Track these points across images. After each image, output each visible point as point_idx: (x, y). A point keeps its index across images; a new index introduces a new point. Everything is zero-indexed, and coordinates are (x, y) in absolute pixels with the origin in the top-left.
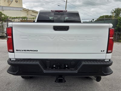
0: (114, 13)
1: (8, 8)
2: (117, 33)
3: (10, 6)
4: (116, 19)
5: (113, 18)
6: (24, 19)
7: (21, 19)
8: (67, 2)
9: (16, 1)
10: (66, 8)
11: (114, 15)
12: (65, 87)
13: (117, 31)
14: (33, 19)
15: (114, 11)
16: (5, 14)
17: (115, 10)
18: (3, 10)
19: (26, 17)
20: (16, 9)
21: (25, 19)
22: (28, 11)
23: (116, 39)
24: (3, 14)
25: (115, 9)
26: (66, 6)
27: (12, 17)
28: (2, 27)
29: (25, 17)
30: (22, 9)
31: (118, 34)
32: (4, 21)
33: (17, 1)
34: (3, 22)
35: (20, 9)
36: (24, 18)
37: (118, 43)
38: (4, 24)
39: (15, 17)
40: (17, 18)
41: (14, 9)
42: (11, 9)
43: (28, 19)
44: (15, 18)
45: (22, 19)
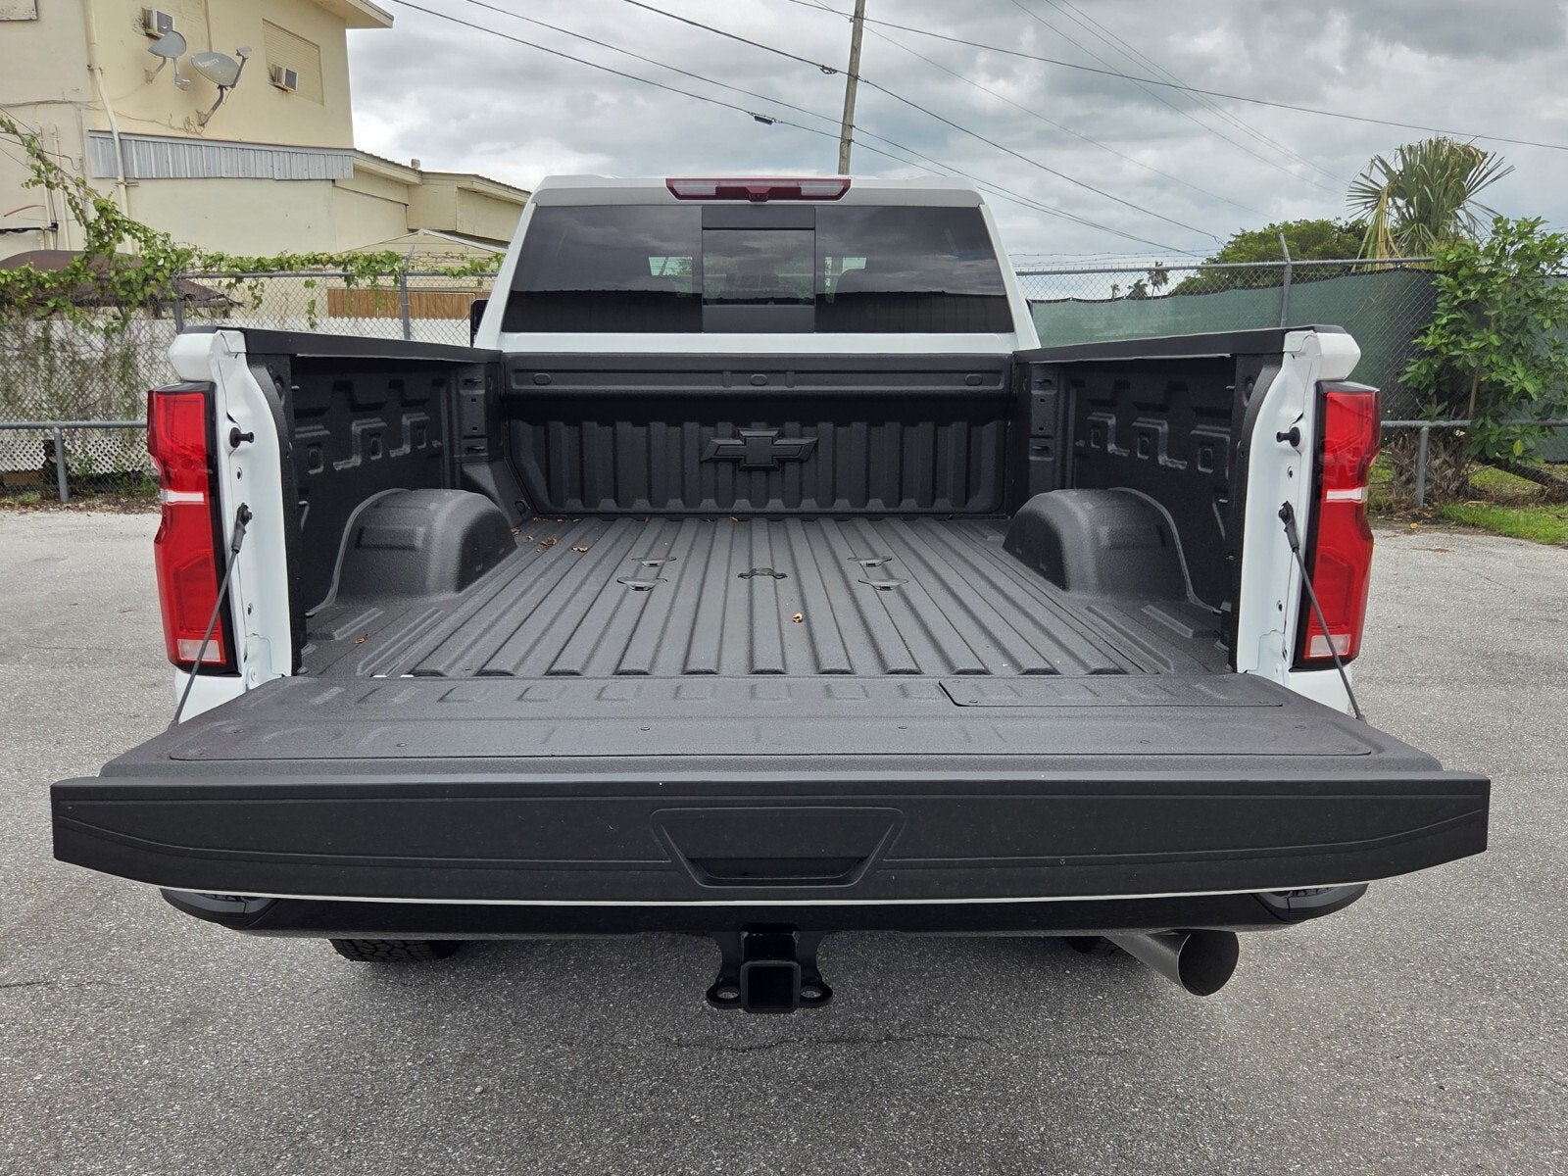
0: (1392, 193)
1: (187, 159)
2: (1425, 425)
3: (209, 132)
4: (1416, 261)
5: (1382, 257)
6: (364, 283)
7: (341, 284)
8: (853, 77)
9: (274, 79)
10: (847, 142)
11: (1392, 220)
12: (836, 1057)
13: (1425, 398)
14: (470, 282)
15: (1389, 173)
16: (157, 226)
17: (1397, 166)
18: (130, 183)
19: (393, 258)
20: (281, 165)
21: (386, 281)
22: (408, 186)
23: (1420, 490)
24: (132, 229)
25: (1405, 152)
26: (848, 126)
27: (233, 253)
28: (115, 368)
29: (380, 251)
30: (341, 169)
31: (1435, 432)
32: (142, 304)
33: (291, 76)
34: (126, 319)
35: (319, 167)
36: (371, 265)
37: (1437, 537)
38: (144, 337)
39: (270, 255)
40: (284, 266)
41: (261, 164)
42: (225, 162)
43: (412, 282)
44: (261, 268)
45: (348, 279)
